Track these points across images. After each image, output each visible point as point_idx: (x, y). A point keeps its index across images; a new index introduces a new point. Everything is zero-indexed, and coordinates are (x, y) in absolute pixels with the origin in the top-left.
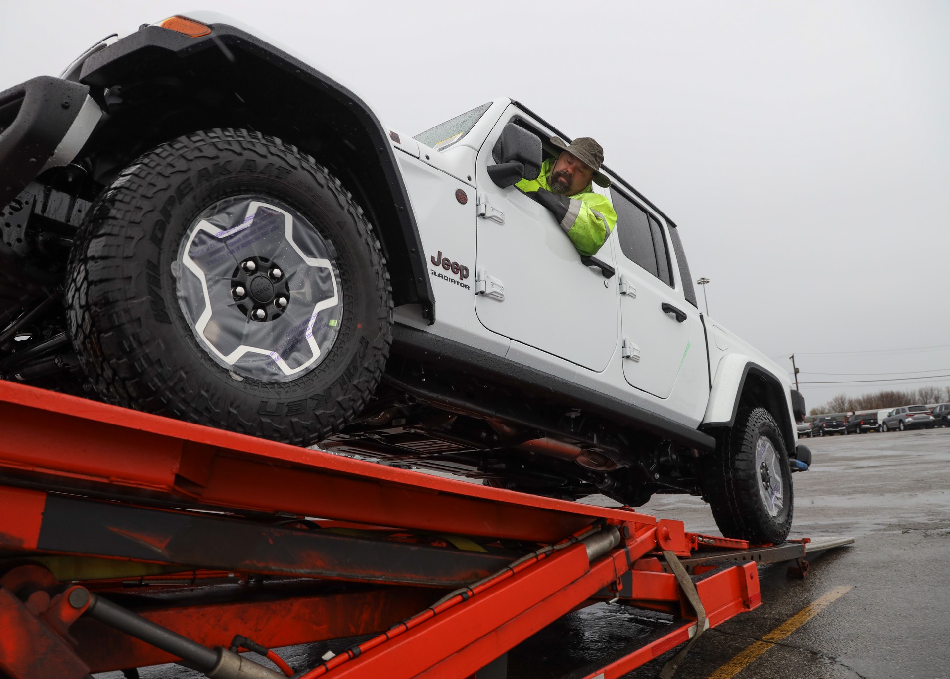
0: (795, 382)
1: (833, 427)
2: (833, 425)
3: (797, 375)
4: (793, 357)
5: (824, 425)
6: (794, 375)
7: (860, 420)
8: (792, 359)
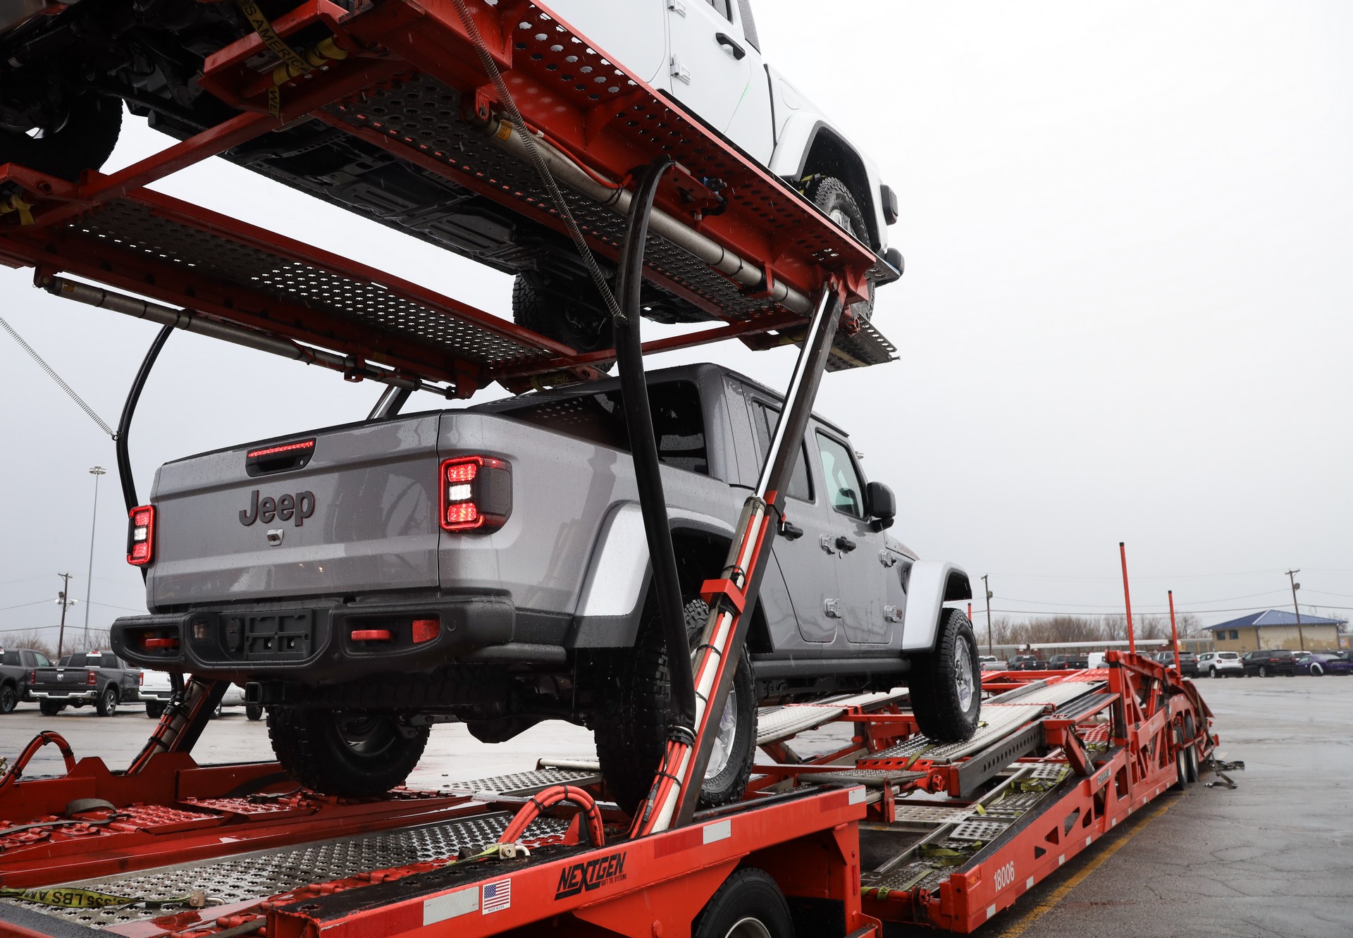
0: (987, 609)
1: (1032, 668)
2: (1033, 666)
3: (990, 600)
4: (986, 577)
5: (1023, 666)
6: (986, 599)
7: (1063, 662)
8: (984, 579)
